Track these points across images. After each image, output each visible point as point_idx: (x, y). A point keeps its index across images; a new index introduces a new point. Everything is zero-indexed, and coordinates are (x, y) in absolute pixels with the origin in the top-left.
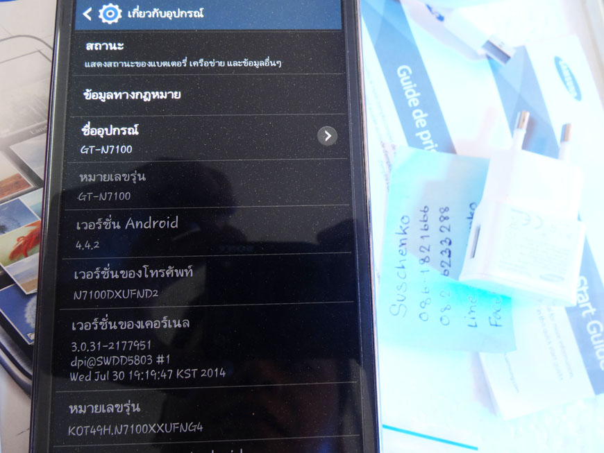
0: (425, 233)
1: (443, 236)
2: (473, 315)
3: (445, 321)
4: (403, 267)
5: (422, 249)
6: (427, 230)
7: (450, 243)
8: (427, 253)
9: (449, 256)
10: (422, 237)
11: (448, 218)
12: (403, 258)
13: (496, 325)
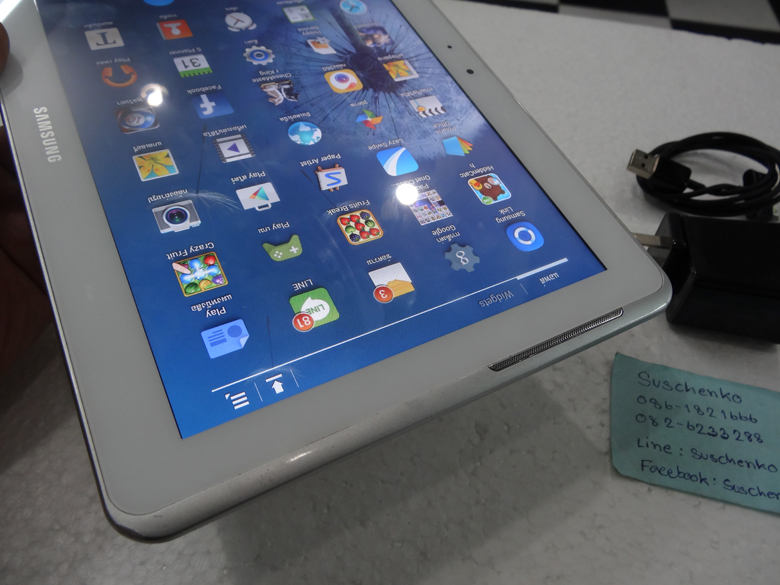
0: (728, 416)
1: (730, 432)
2: (651, 446)
3: (640, 418)
4: (687, 390)
5: (710, 411)
6: (732, 417)
7: (724, 438)
8: (707, 414)
9: (709, 434)
10: (723, 411)
11: (751, 441)
12: (697, 392)
13: (642, 466)
